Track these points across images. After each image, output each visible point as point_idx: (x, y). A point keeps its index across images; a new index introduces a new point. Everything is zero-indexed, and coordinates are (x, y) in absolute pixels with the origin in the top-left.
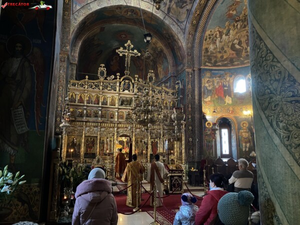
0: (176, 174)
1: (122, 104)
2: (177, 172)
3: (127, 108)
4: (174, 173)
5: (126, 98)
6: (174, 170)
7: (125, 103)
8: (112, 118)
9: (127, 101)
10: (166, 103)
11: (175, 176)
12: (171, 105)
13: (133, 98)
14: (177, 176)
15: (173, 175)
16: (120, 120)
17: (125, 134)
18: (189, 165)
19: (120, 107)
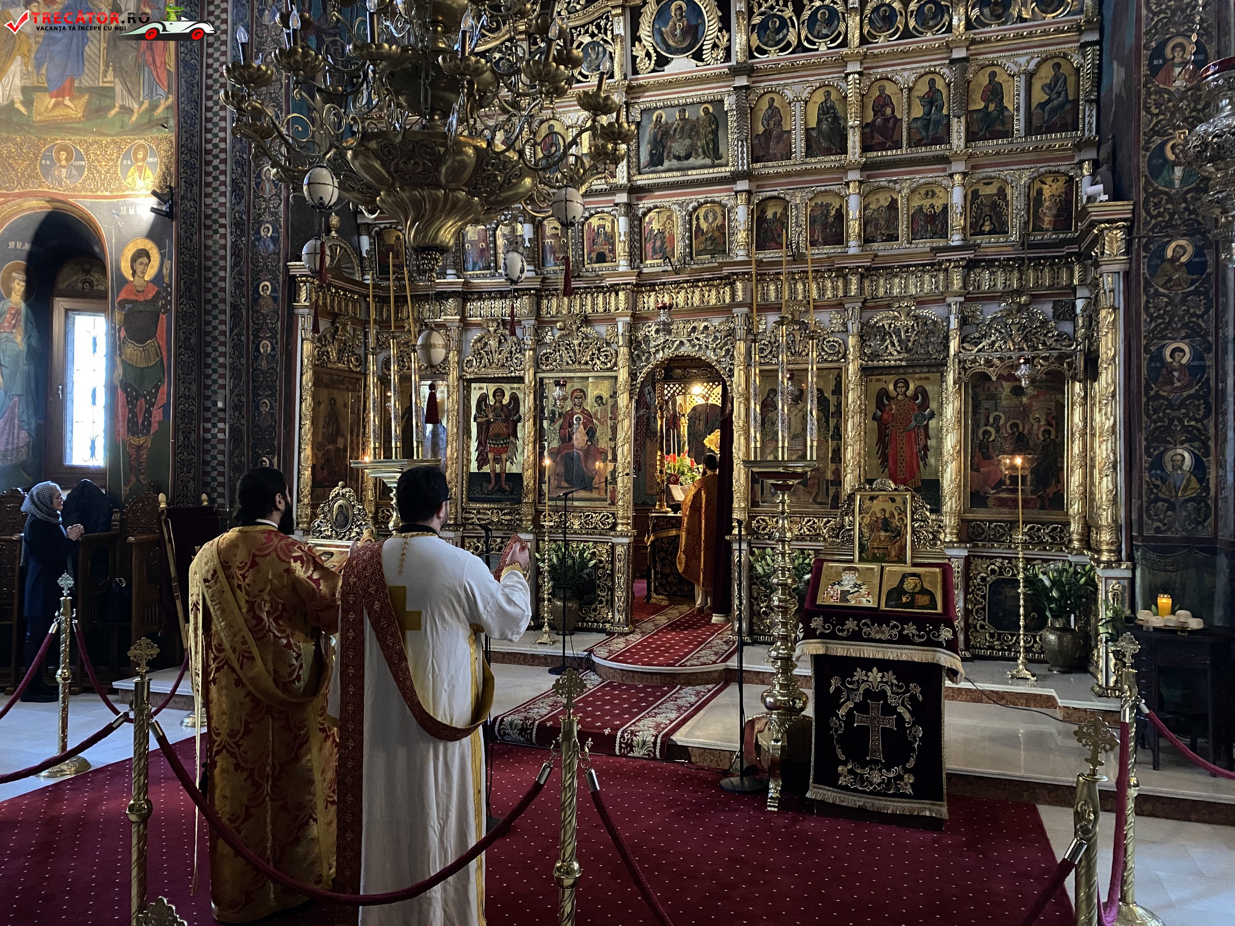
0: (869, 651)
1: (656, 160)
2: (886, 632)
3: (694, 175)
4: (856, 636)
5: (683, 108)
6: (859, 613)
7: (678, 147)
8: (601, 258)
9: (689, 128)
10: (995, 92)
11: (867, 664)
12: (1039, 96)
13: (729, 102)
14: (883, 665)
15: (840, 649)
16: (652, 265)
17: (686, 350)
18: (1151, 567)
19: (641, 180)
